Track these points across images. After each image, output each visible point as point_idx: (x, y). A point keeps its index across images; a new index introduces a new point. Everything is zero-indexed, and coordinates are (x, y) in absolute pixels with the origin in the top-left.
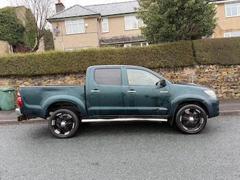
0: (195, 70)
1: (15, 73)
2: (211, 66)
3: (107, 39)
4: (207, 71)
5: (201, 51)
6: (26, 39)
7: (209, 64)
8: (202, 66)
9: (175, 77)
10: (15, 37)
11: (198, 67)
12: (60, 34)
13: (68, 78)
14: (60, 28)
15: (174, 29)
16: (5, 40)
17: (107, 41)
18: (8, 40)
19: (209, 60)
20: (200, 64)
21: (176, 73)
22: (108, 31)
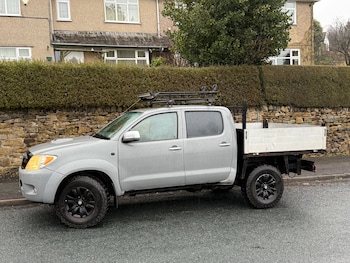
0: (262, 113)
2: (283, 108)
3: (68, 33)
4: (277, 114)
5: (271, 84)
7: (280, 105)
8: (271, 107)
11: (266, 108)
15: (237, 45)
19: (280, 98)
20: (268, 105)
22: (69, 19)
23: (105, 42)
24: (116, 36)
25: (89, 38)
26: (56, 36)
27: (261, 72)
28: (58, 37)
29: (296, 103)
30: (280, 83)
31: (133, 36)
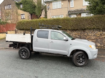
1: (25, 28)
6: (36, 11)
9: (103, 34)
10: (32, 10)
12: (50, 9)
14: (50, 6)
16: (28, 12)
17: (73, 12)
18: (29, 12)
21: (104, 33)
22: (73, 7)
25: (78, 11)
26: (69, 12)
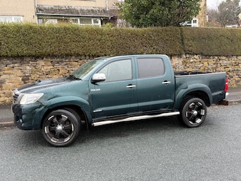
0: (182, 60)
3: (47, 7)
4: (192, 60)
5: (189, 40)
7: (194, 54)
8: (188, 56)
11: (184, 56)
13: (41, 63)
19: (194, 50)
20: (186, 54)
23: (72, 13)
24: (79, 9)
25: (61, 10)
26: (39, 9)
27: (182, 32)
28: (40, 10)
29: (204, 52)
30: (194, 39)
31: (90, 9)
